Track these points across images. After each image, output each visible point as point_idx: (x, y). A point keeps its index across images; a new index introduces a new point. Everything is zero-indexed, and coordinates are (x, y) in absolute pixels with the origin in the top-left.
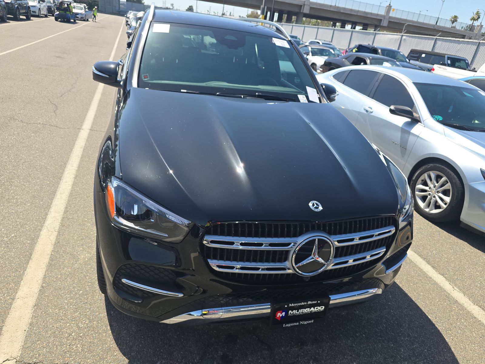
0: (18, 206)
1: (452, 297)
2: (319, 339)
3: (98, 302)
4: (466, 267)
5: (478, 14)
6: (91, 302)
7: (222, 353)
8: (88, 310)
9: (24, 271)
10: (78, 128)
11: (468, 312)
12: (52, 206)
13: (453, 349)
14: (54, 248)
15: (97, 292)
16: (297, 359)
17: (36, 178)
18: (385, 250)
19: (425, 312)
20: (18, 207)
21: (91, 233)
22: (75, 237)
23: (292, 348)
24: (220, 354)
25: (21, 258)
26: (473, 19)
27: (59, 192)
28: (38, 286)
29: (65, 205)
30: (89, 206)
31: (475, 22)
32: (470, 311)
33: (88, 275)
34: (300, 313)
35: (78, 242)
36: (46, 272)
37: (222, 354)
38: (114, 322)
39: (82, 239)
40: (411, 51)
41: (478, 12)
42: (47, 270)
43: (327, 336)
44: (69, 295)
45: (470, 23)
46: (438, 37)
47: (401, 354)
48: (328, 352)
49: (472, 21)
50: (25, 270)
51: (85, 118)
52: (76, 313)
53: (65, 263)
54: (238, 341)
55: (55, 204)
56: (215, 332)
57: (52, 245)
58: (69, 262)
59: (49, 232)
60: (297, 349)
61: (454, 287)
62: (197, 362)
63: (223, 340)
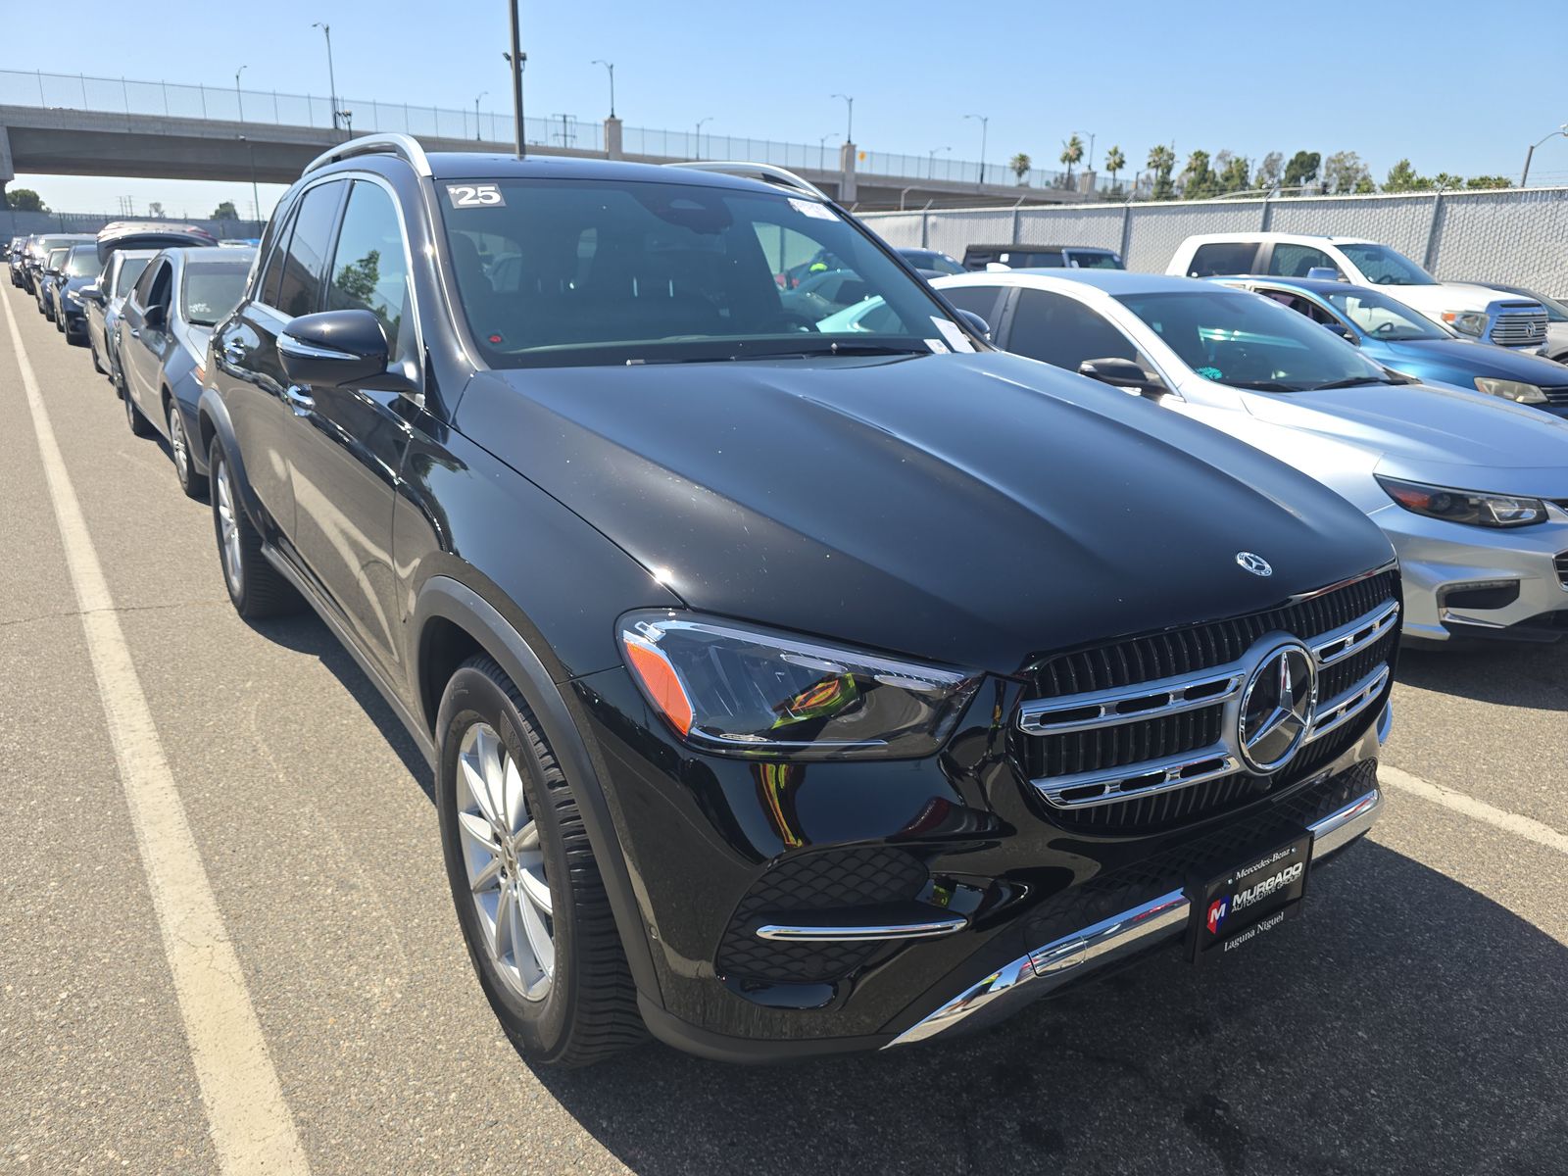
0: (11, 898)
1: (1450, 809)
2: (1234, 1003)
3: (534, 1109)
4: (1428, 734)
5: (1075, 142)
6: (510, 1116)
7: (1015, 1123)
8: (518, 1142)
9: (194, 1098)
10: (63, 612)
11: (1508, 833)
12: (146, 867)
13: (1541, 928)
14: (253, 993)
15: (508, 1078)
16: (1219, 1071)
17: (21, 796)
18: (1387, 668)
19: (1421, 862)
20: (19, 902)
21: (354, 913)
22: (309, 941)
23: (1187, 1048)
24: (1011, 1128)
25: (151, 1057)
26: (1069, 159)
27: (143, 822)
28: (285, 1125)
29: (197, 854)
30: (285, 836)
31: (1073, 166)
32: (1510, 829)
33: (439, 1041)
34: (1255, 897)
35: (330, 952)
36: (279, 1076)
37: (1018, 1128)
38: (631, 1149)
39: (337, 940)
40: (967, 251)
41: (1074, 139)
42: (280, 1069)
43: (1249, 990)
44: (418, 1119)
45: (1064, 168)
46: (1020, 208)
47: (1444, 975)
48: (1278, 1027)
49: (1067, 163)
50: (199, 1091)
51: (68, 578)
52: (484, 1164)
53: (329, 1027)
54: (1036, 1077)
55: (152, 858)
56: (954, 1074)
57: (239, 985)
58: (342, 1019)
59: (200, 950)
60: (1200, 1047)
61: (1439, 786)
62: (965, 1173)
63: (993, 1090)
